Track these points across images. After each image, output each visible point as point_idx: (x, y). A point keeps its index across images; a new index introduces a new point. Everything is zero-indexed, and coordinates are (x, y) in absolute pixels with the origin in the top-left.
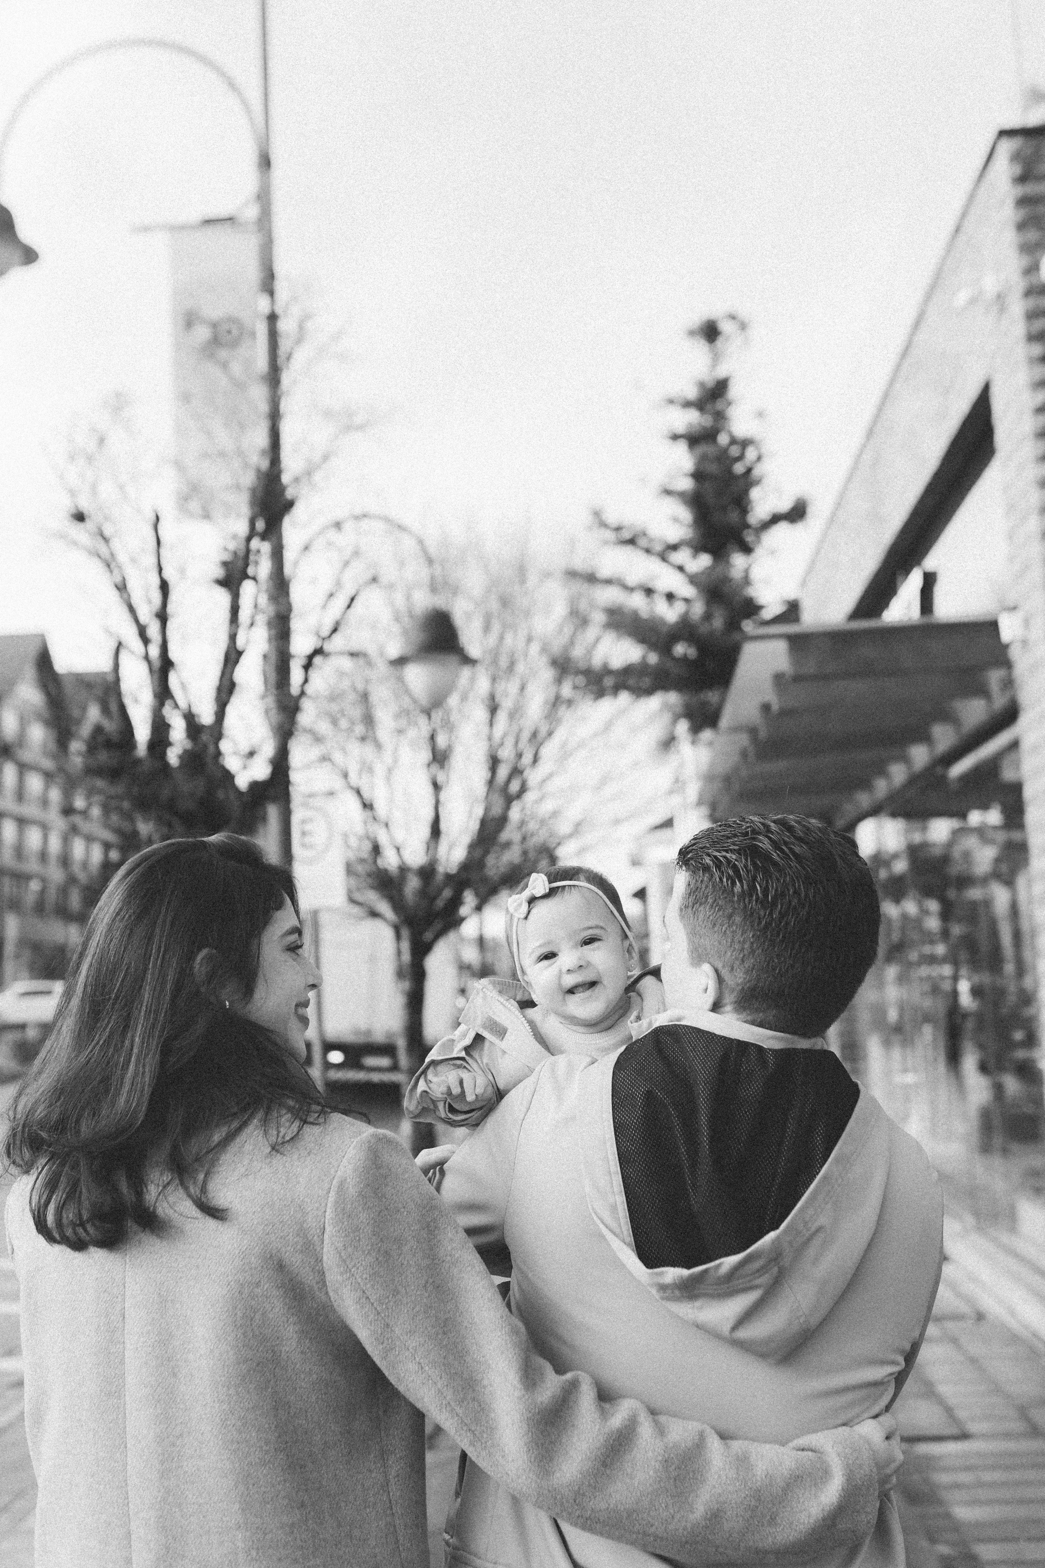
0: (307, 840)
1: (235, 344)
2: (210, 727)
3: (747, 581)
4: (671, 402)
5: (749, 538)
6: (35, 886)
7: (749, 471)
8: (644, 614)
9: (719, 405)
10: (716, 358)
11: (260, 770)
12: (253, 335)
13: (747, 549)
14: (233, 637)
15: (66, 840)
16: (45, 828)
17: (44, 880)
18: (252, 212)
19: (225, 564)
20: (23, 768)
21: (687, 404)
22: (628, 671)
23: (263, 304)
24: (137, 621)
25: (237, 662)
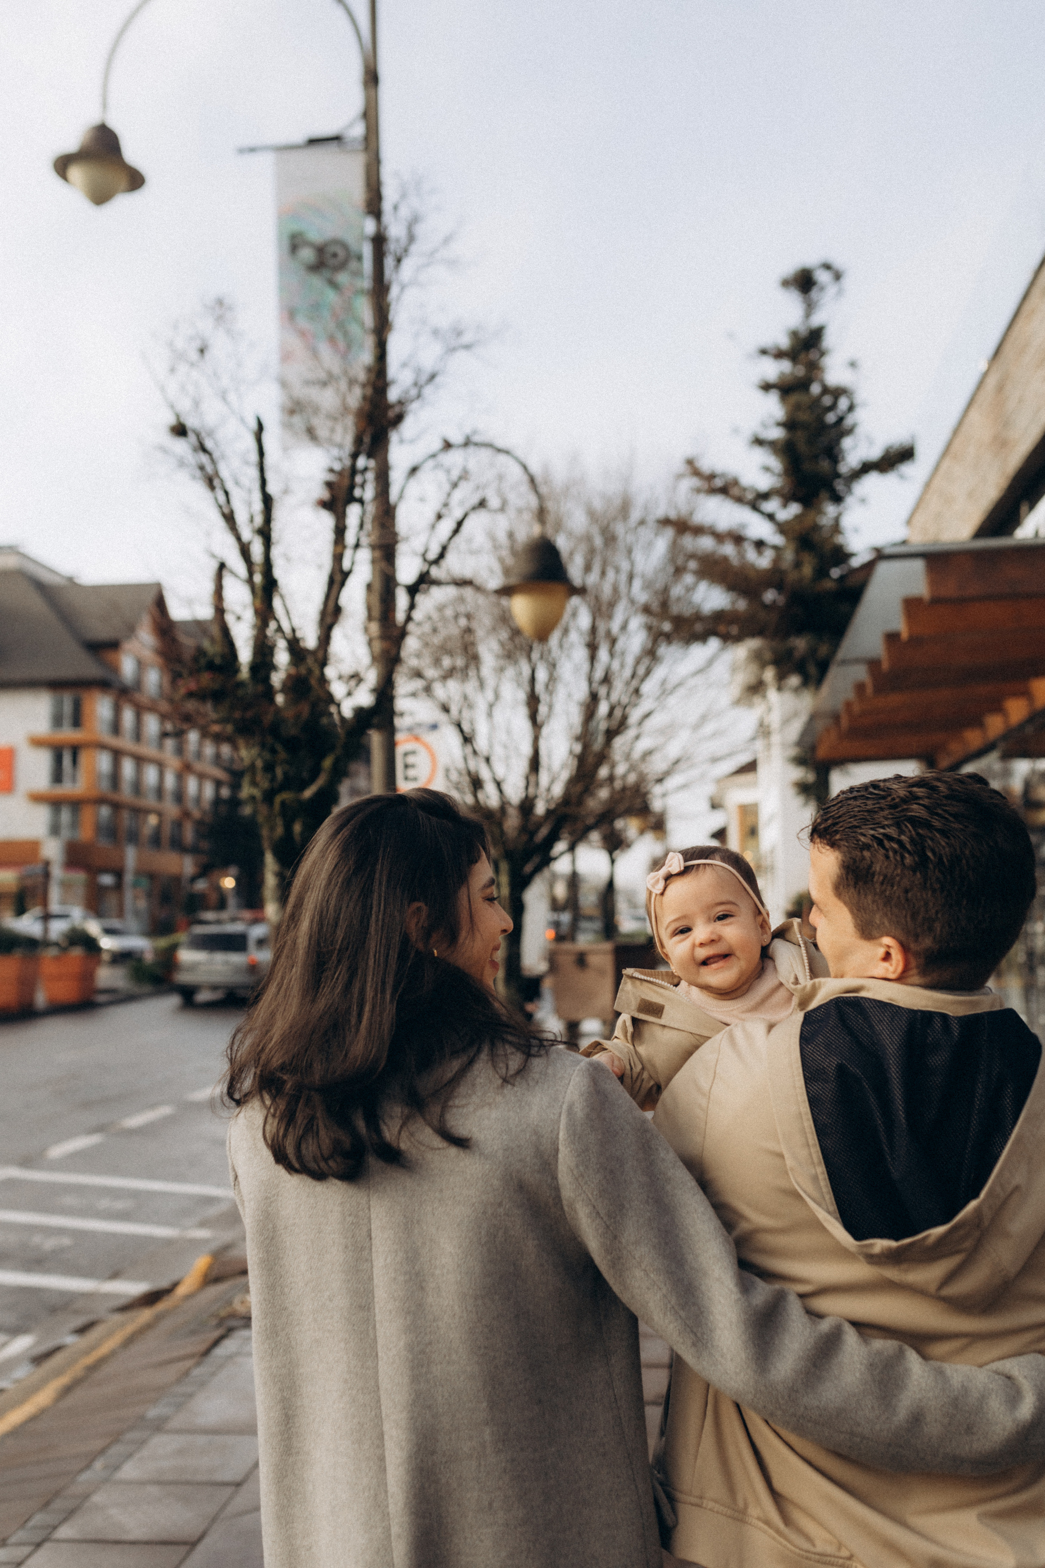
0: (411, 773)
1: (342, 266)
2: (313, 653)
3: (836, 528)
4: (764, 352)
5: (839, 486)
6: (153, 820)
7: (841, 419)
8: (735, 561)
9: (813, 355)
10: (810, 308)
11: (364, 698)
12: (360, 258)
13: (838, 499)
14: (338, 558)
15: (180, 777)
16: (161, 766)
17: (160, 814)
18: (358, 130)
19: (329, 485)
20: (140, 711)
21: (779, 355)
22: (719, 616)
23: (370, 226)
24: (238, 538)
25: (342, 584)
